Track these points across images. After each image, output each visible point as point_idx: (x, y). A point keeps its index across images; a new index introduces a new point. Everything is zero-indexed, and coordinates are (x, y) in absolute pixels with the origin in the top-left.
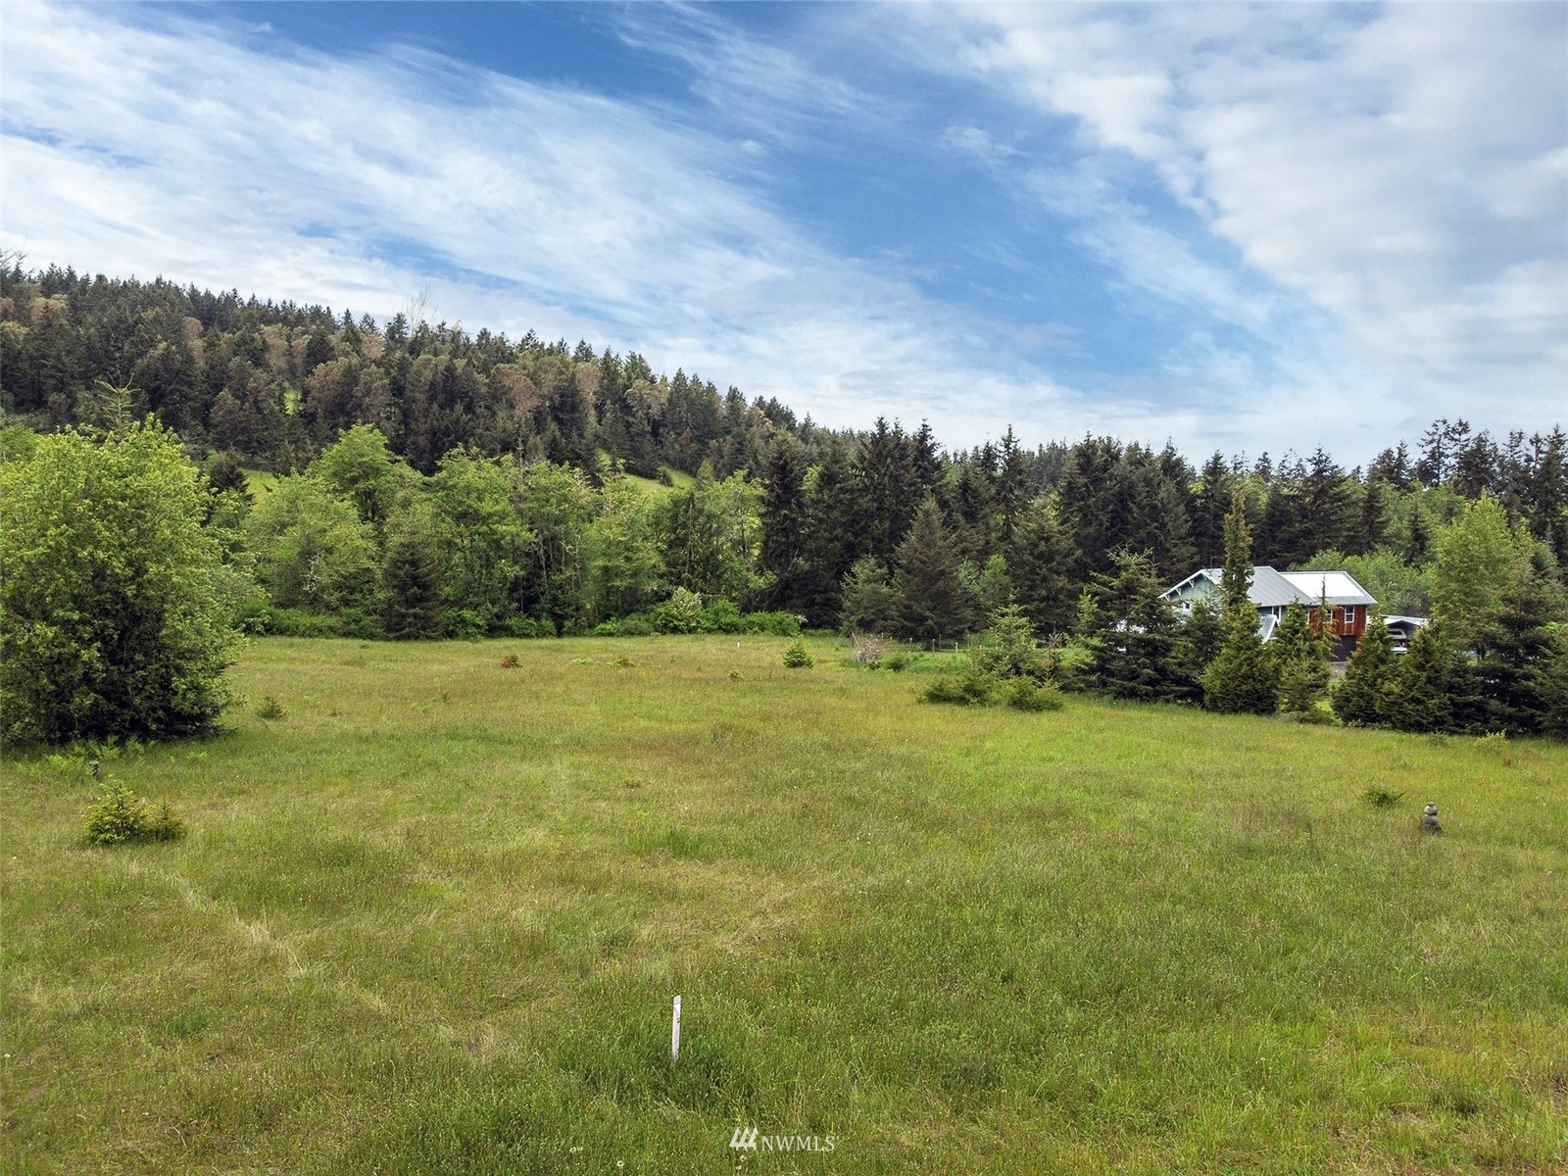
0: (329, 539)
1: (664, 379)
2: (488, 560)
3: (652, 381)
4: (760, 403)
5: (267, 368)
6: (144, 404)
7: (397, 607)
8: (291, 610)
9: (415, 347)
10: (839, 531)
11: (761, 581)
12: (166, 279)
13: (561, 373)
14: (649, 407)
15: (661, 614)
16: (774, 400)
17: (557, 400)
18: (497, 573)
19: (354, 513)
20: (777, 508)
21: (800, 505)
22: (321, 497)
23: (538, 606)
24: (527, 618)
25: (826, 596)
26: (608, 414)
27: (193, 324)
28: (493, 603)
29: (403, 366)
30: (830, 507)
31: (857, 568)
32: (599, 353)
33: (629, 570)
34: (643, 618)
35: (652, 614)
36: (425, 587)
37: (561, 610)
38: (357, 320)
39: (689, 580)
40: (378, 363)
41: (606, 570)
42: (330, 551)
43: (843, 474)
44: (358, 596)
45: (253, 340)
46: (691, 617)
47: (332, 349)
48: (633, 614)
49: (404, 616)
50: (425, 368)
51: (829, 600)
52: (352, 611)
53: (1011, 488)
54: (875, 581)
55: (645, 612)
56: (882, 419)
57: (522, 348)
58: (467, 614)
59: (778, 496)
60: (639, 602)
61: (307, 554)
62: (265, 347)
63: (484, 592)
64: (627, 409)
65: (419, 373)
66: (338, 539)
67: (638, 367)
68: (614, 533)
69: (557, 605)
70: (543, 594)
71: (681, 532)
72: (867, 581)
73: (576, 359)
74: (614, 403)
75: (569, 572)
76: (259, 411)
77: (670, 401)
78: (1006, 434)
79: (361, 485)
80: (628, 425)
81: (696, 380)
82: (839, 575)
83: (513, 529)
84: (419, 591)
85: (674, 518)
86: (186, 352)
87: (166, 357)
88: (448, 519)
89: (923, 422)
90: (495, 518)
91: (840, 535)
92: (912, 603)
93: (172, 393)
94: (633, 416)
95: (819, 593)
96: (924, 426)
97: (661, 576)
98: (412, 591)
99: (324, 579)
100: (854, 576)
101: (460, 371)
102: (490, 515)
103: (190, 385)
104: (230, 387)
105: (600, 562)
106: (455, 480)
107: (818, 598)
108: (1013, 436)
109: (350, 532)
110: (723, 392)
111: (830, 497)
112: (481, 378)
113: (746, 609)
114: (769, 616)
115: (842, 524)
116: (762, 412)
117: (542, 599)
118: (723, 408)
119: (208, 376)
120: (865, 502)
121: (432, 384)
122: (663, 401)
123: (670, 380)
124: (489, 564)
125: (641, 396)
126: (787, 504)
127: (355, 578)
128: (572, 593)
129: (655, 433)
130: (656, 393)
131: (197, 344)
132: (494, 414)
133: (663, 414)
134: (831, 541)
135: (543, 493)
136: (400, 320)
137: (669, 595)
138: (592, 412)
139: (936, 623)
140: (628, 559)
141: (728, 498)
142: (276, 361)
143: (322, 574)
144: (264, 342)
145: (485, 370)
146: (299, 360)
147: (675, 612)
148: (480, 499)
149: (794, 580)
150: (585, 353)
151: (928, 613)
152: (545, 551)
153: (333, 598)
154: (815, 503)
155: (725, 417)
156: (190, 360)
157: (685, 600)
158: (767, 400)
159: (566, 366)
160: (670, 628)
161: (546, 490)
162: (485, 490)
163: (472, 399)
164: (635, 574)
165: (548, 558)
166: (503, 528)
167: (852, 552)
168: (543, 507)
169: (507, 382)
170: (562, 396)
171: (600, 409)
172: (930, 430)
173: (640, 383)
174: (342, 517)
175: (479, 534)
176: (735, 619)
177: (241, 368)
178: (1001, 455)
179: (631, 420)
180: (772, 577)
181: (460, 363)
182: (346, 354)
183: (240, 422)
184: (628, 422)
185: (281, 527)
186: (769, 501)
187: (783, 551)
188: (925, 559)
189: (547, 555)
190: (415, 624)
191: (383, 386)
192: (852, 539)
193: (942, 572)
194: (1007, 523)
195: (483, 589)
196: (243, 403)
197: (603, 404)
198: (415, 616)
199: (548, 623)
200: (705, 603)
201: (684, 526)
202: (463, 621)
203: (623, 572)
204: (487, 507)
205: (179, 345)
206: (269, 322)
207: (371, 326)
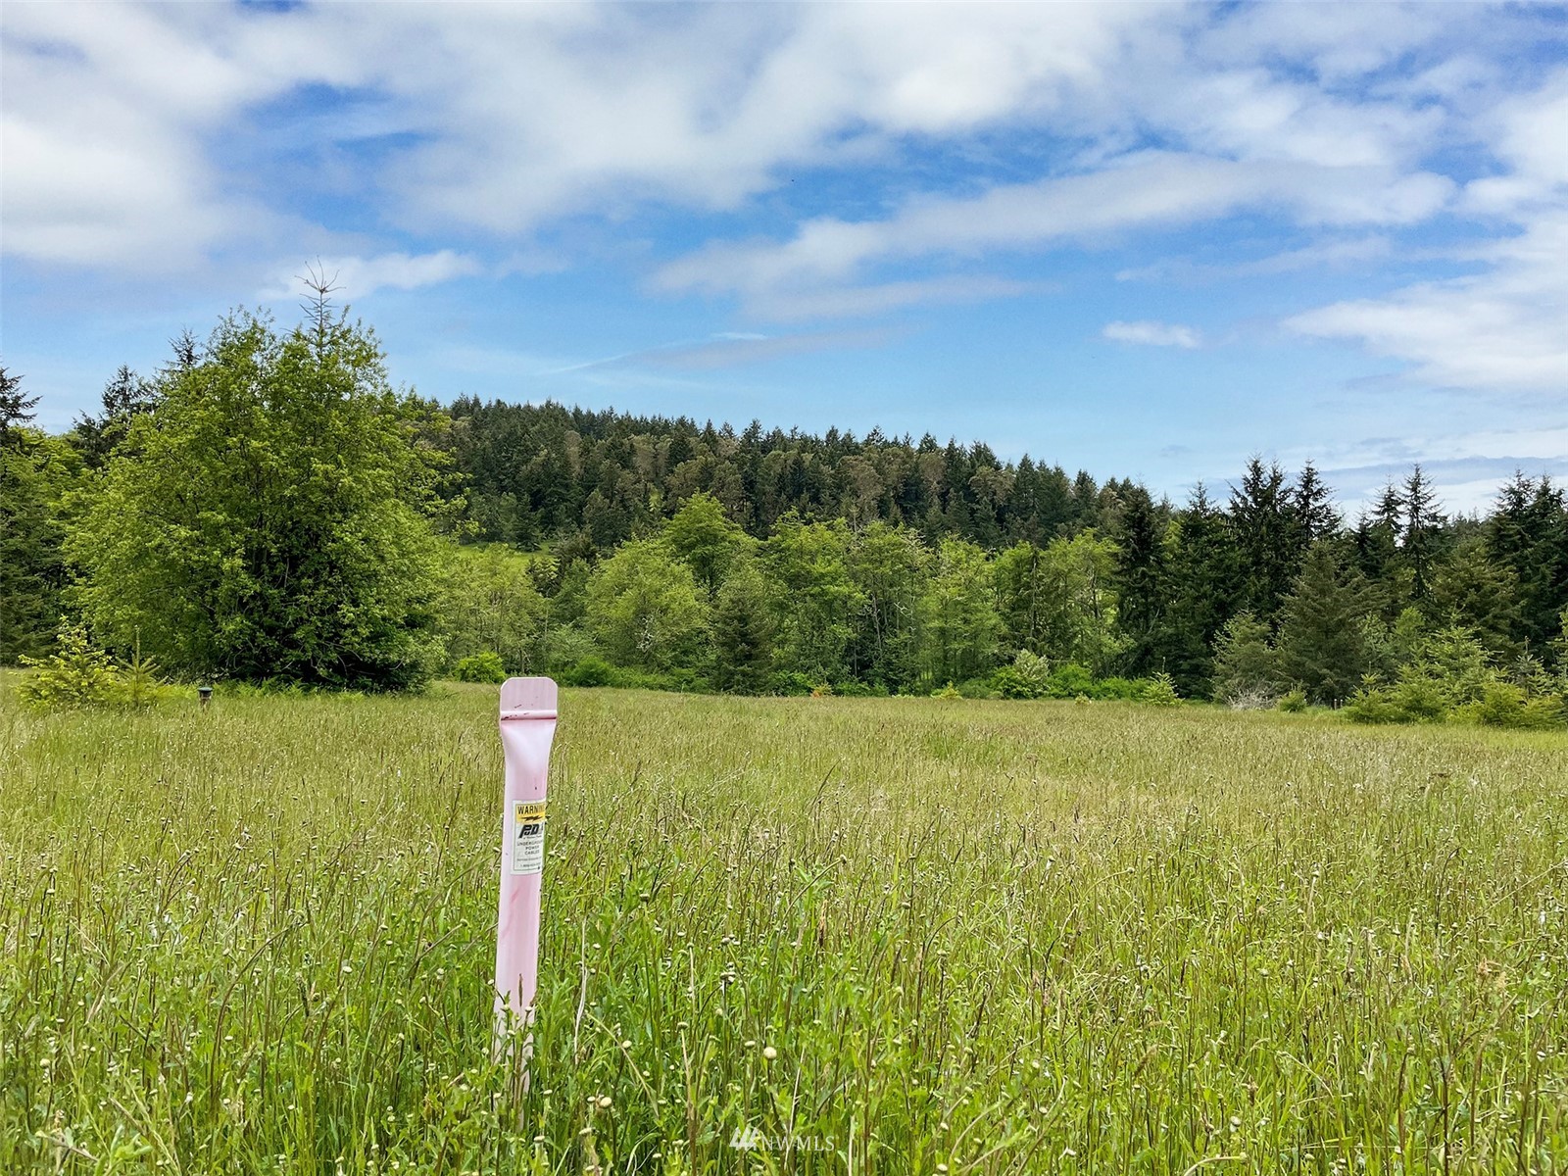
0: (663, 600)
1: (1009, 466)
2: (820, 622)
3: (998, 468)
4: (1112, 484)
5: (634, 469)
6: (526, 504)
7: (725, 664)
8: (626, 668)
9: (766, 448)
10: (1207, 588)
11: (1117, 644)
12: (554, 401)
13: (905, 463)
14: (995, 493)
15: (1002, 679)
16: (1127, 481)
17: (901, 489)
18: (829, 636)
19: (689, 574)
20: (1134, 567)
21: (1160, 562)
22: (658, 560)
23: (871, 672)
24: (860, 682)
25: (1194, 662)
26: (952, 503)
27: (573, 436)
28: (825, 666)
29: (755, 463)
30: (1195, 561)
31: (1229, 626)
32: (943, 444)
33: (966, 632)
34: (983, 683)
35: (993, 680)
36: (754, 644)
37: (895, 675)
38: (717, 428)
39: (1034, 644)
40: (732, 460)
41: (942, 632)
42: (664, 611)
43: (1210, 524)
44: (692, 658)
45: (622, 444)
46: (1037, 682)
47: (691, 450)
48: (972, 679)
49: (732, 674)
50: (776, 463)
51: (1198, 666)
52: (684, 671)
53: (1421, 537)
54: (1256, 639)
55: (985, 678)
56: (1256, 462)
57: (867, 442)
58: (798, 676)
59: (1134, 551)
60: (978, 667)
61: (642, 613)
62: (633, 450)
63: (816, 655)
64: (971, 496)
65: (769, 468)
66: (673, 599)
67: (983, 455)
68: (951, 593)
69: (891, 670)
70: (876, 658)
71: (1025, 593)
72: (1245, 639)
73: (921, 451)
74: (957, 491)
75: (904, 636)
76: (625, 507)
77: (1016, 486)
78: (1414, 475)
79: (698, 551)
80: (973, 511)
81: (1042, 466)
82: (1209, 638)
83: (845, 590)
84: (747, 648)
85: (1017, 579)
86: (564, 457)
87: (546, 464)
88: (781, 582)
89: (1306, 465)
90: (828, 579)
91: (1209, 592)
92: (1305, 659)
93: (550, 495)
94: (978, 503)
95: (1186, 658)
96: (1308, 469)
97: (1003, 638)
98: (740, 647)
99: (658, 637)
100: (1228, 636)
101: (807, 463)
102: (823, 576)
103: (567, 487)
104: (601, 489)
105: (936, 624)
106: (789, 541)
107: (1185, 665)
108: (1423, 476)
109: (685, 593)
110: (1072, 477)
111: (1195, 551)
112: (827, 469)
113: (1100, 674)
114: (1126, 683)
115: (1211, 580)
116: (1115, 493)
117: (876, 664)
118: (1072, 493)
119: (582, 480)
120: (1239, 556)
121: (781, 476)
122: (1007, 487)
123: (1016, 467)
124: (819, 626)
125: (985, 482)
126: (1144, 561)
127: (690, 639)
128: (906, 656)
129: (1000, 520)
130: (1001, 479)
131: (573, 451)
132: (839, 502)
133: (1009, 500)
134: (1197, 599)
135: (877, 556)
136: (755, 427)
137: (1011, 660)
138: (936, 500)
139: (1337, 682)
140: (966, 621)
141: (1077, 555)
142: (642, 463)
143: (655, 634)
144: (632, 446)
145: (832, 463)
146: (661, 461)
147: (1018, 676)
148: (813, 561)
149: (1155, 645)
150: (929, 444)
151: (1325, 671)
152: (879, 614)
153: (666, 657)
154: (1179, 558)
155: (1075, 500)
156: (567, 465)
157: (1030, 661)
158: (1120, 481)
159: (910, 456)
160: (1013, 692)
161: (880, 550)
162: (817, 551)
163: (818, 490)
164: (974, 636)
165: (882, 622)
166: (833, 589)
167: (1225, 610)
168: (877, 568)
169: (852, 473)
170: (906, 485)
171: (943, 496)
172: (1317, 473)
173: (984, 469)
174: (678, 579)
175: (811, 595)
176: (1088, 685)
177: (610, 470)
178: (1408, 500)
179: (976, 506)
180: (1129, 641)
181: (808, 457)
182: (703, 453)
183: (608, 518)
184: (972, 509)
185: (622, 589)
186: (1124, 558)
187: (1141, 612)
188: (1318, 607)
189: (883, 618)
190: (744, 682)
191: (736, 481)
192: (1224, 596)
193: (1341, 623)
194: (1417, 579)
195: (814, 651)
196: (611, 502)
197: (948, 492)
198: (744, 674)
199: (883, 688)
200: (1052, 668)
201: (1028, 586)
202: (794, 683)
203: (961, 635)
204: (819, 567)
205: (558, 452)
206: (638, 433)
207: (730, 432)
